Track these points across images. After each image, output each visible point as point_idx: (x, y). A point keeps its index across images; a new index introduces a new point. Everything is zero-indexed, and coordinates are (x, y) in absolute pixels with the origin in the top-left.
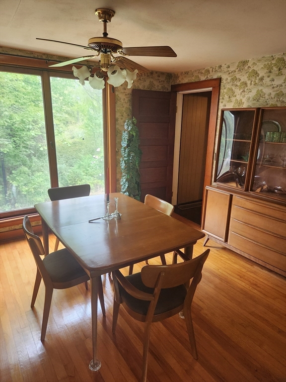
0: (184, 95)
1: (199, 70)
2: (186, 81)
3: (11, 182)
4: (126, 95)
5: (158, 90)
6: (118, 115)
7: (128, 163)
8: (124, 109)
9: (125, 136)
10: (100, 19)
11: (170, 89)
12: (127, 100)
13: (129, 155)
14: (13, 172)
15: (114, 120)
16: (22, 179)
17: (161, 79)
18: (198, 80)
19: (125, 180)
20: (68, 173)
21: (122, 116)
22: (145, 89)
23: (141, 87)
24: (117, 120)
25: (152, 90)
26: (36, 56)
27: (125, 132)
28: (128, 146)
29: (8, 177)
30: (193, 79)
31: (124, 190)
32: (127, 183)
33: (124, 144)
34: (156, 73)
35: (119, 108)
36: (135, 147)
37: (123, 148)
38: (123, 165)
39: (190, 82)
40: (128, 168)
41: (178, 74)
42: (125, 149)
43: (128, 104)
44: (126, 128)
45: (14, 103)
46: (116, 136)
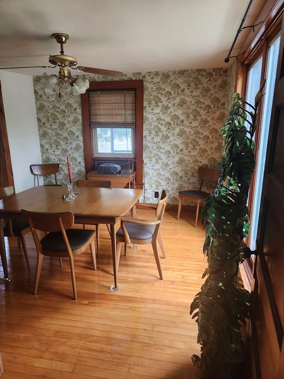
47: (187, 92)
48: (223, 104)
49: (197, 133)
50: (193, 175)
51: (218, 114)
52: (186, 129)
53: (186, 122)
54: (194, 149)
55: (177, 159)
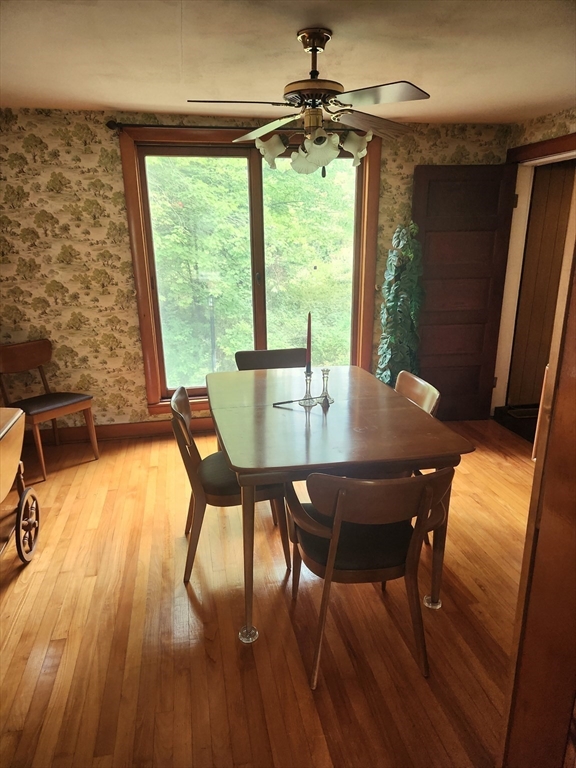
0: (537, 169)
1: (568, 111)
2: (538, 137)
3: (222, 347)
4: (403, 178)
5: (476, 163)
6: (383, 220)
7: (395, 312)
8: (397, 207)
9: (393, 260)
10: (305, 47)
11: (504, 158)
12: (403, 188)
13: (396, 297)
14: (227, 331)
15: (376, 230)
16: (239, 343)
17: (485, 138)
18: (564, 134)
19: (386, 346)
20: (323, 339)
21: (392, 220)
22: (445, 163)
23: (437, 161)
24: (382, 229)
25: (463, 163)
26: (239, 124)
27: (392, 252)
28: (397, 278)
29: (218, 339)
30: (553, 132)
31: (382, 367)
32: (389, 352)
33: (390, 276)
34: (474, 128)
35: (386, 207)
36: (411, 281)
37: (386, 283)
38: (384, 316)
39: (547, 138)
40: (395, 324)
41: (523, 125)
42: (390, 284)
43: (407, 196)
44: (395, 244)
45: (237, 210)
46: (377, 260)
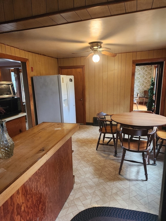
47: (141, 71)
48: (151, 74)
49: (144, 81)
50: (142, 93)
51: (149, 76)
52: (140, 81)
53: (140, 79)
54: (143, 85)
55: (138, 89)
